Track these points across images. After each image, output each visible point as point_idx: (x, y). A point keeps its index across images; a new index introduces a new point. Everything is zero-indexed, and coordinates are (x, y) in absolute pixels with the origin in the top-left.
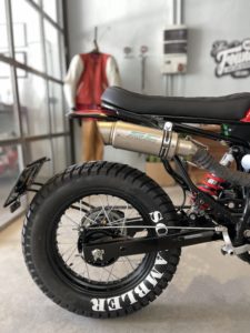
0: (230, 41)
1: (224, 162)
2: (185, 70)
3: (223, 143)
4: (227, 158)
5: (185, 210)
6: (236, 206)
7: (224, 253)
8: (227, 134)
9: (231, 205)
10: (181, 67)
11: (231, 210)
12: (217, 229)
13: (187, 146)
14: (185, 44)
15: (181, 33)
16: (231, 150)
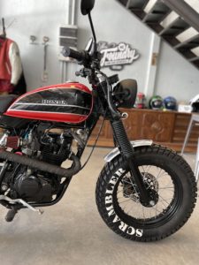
0: (109, 43)
14: (75, 41)
15: (74, 31)
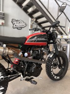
1: (20, 55)
2: (4, 25)
3: (20, 50)
4: (21, 54)
5: (9, 70)
6: (24, 66)
7: (21, 80)
8: (20, 47)
9: (23, 67)
10: (2, 23)
11: (23, 68)
12: (19, 74)
13: (11, 52)
14: (4, 17)
15: (2, 14)
16: (21, 51)
